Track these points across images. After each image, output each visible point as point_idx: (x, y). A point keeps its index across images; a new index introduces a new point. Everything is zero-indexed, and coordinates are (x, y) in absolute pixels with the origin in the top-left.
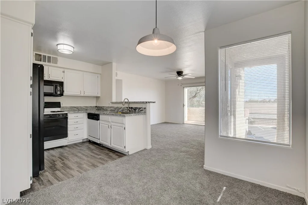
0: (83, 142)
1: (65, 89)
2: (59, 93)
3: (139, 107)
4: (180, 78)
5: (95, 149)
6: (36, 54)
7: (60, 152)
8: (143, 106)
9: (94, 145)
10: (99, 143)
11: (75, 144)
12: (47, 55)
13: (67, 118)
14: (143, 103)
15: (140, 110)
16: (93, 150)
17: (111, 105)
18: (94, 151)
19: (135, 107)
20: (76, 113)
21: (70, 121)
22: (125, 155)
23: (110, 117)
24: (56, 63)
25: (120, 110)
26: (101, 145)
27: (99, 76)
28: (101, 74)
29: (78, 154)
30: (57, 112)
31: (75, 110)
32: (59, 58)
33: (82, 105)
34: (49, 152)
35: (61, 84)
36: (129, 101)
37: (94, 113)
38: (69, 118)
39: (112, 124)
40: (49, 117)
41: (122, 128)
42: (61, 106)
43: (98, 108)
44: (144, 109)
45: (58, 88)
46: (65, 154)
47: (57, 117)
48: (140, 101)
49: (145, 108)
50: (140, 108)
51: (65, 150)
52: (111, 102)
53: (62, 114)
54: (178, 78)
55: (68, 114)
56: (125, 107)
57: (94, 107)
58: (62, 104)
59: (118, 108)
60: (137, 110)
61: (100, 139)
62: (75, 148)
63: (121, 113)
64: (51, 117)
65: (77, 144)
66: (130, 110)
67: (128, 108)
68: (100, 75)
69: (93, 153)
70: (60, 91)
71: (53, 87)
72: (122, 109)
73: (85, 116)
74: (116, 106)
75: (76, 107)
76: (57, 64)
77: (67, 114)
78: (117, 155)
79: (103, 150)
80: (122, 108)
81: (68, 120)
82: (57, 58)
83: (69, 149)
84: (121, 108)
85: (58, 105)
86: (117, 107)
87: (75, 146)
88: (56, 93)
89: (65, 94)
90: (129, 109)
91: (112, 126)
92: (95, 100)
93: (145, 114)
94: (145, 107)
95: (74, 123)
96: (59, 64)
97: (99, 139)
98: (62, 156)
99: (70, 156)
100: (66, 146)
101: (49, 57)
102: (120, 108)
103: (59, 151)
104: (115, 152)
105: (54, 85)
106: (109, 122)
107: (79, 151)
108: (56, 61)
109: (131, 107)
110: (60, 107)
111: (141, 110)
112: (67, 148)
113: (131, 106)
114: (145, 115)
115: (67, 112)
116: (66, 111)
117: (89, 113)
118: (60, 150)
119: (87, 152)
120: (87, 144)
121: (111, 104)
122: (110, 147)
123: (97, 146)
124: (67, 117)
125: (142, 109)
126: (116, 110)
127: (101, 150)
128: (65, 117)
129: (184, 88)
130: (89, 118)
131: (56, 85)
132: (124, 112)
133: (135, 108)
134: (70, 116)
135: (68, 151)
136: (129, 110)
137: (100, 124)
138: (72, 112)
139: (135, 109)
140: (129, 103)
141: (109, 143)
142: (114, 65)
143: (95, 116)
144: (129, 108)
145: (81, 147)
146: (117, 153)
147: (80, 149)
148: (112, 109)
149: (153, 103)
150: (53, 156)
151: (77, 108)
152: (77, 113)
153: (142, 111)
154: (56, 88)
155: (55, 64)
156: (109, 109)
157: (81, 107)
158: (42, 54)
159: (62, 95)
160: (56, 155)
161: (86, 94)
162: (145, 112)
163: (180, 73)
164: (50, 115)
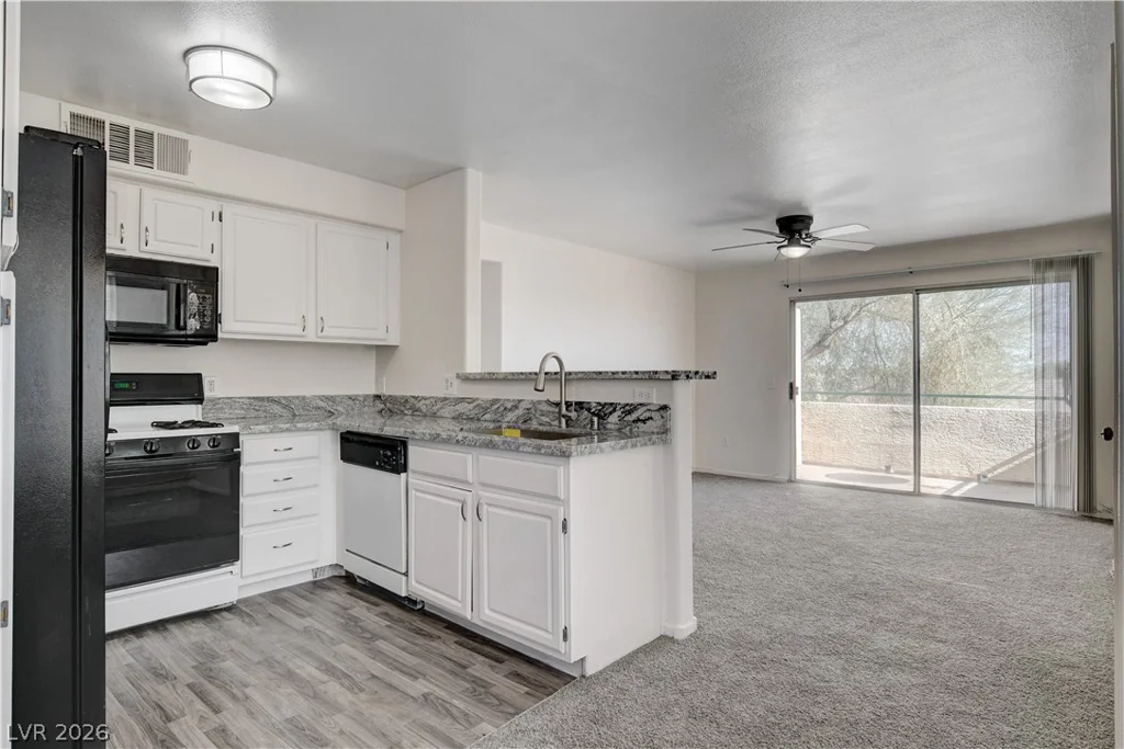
0: (314, 583)
1: (225, 307)
2: (193, 325)
3: (623, 402)
4: (796, 252)
5: (387, 633)
6: (73, 116)
7: (200, 648)
8: (649, 396)
9: (377, 605)
10: (403, 595)
11: (277, 597)
12: (134, 124)
13: (235, 460)
14: (652, 376)
15: (634, 416)
16: (375, 637)
17: (458, 390)
18: (381, 644)
19: (603, 402)
20: (282, 431)
21: (252, 477)
22: (566, 678)
23: (470, 457)
24: (181, 169)
25: (511, 416)
26: (415, 602)
27: (395, 239)
28: (401, 232)
29: (298, 662)
30: (183, 426)
31: (274, 417)
32: (196, 143)
33: (308, 392)
34: (141, 648)
35: (207, 278)
36: (567, 369)
37: (376, 432)
38: (245, 459)
39: (486, 494)
40: (145, 454)
41: (549, 522)
42: (207, 394)
43: (388, 405)
44: (656, 416)
45: (193, 297)
46: (229, 664)
47: (184, 454)
48: (632, 369)
49: (664, 408)
50: (629, 409)
51: (229, 634)
52: (460, 372)
53: (214, 439)
54: (783, 251)
55: (241, 438)
56: (539, 402)
57: (366, 397)
58: (211, 383)
59: (498, 408)
60: (614, 418)
61: (412, 572)
62: (280, 621)
63: (517, 433)
64: (152, 455)
65: (285, 595)
66: (573, 415)
67: (558, 405)
68: (398, 236)
69: (377, 654)
70: (202, 314)
71: (165, 292)
72: (520, 412)
73: (329, 445)
74: (485, 393)
75: (280, 398)
76: (183, 171)
77: (235, 437)
78: (516, 676)
79: (430, 637)
80: (523, 405)
81: (242, 469)
82: (186, 142)
83: (247, 628)
84: (516, 407)
85: (188, 388)
86: (495, 401)
87: (278, 611)
88: (178, 327)
89: (227, 328)
90: (564, 411)
91: (484, 510)
92: (370, 361)
93: (665, 442)
94: (663, 403)
95: (276, 486)
96: (195, 175)
97: (406, 574)
98: (210, 679)
99: (252, 680)
100: (229, 609)
101: (145, 137)
102: (509, 405)
103: (194, 639)
104: (501, 655)
105: (173, 282)
106: (467, 482)
107: (301, 641)
108: (178, 157)
109: (573, 399)
110: (199, 400)
111: (638, 420)
112: (233, 622)
113: (576, 393)
114: (660, 448)
115: (234, 429)
116: (231, 421)
117: (348, 432)
118: (198, 632)
119: (345, 648)
120: (339, 597)
121: (456, 382)
122: (470, 622)
123: (395, 611)
124: (237, 457)
125: (648, 414)
126: (487, 417)
127: (421, 641)
128: (228, 455)
129: (793, 302)
130: (346, 457)
131: (178, 286)
132: (534, 425)
133: (604, 405)
134: (252, 449)
135: (243, 643)
136: (568, 419)
137: (412, 493)
138: (262, 427)
139: (603, 412)
140: (563, 378)
141: (463, 601)
142: (475, 179)
143: (385, 447)
144: (568, 405)
145: (310, 615)
146: (512, 665)
147: (306, 631)
148: (461, 408)
149: (708, 377)
150: (161, 675)
151: (285, 407)
152: (287, 430)
153: (644, 421)
154: (180, 300)
155: (175, 175)
156: (447, 411)
157: (304, 398)
158: (109, 118)
159: (207, 336)
160: (177, 671)
161: (334, 333)
162: (665, 431)
163: (797, 226)
164: (150, 442)
